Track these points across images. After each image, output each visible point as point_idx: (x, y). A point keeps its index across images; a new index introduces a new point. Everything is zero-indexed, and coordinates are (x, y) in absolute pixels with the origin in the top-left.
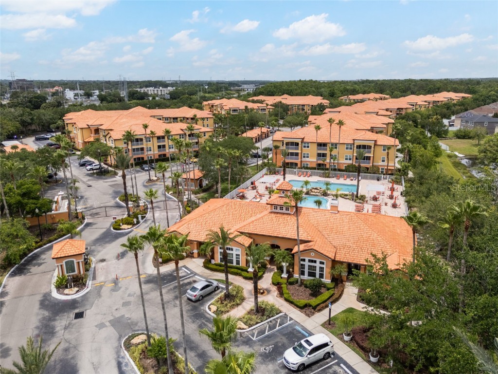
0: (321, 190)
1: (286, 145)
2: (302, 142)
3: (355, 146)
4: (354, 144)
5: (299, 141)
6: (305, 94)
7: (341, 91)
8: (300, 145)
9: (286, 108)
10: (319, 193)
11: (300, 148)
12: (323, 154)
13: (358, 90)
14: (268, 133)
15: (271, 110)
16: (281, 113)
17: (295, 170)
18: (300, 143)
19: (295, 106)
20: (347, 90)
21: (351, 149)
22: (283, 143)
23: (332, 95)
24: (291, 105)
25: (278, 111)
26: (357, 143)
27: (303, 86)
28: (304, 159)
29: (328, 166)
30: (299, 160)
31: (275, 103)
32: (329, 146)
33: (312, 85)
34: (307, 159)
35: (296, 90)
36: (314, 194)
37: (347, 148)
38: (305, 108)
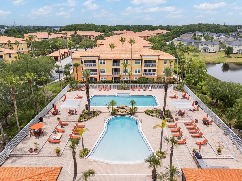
0: (127, 108)
1: (85, 63)
2: (99, 60)
3: (143, 61)
4: (142, 60)
5: (96, 59)
6: (90, 30)
7: (109, 29)
8: (97, 63)
9: (80, 38)
10: (125, 112)
11: (97, 65)
12: (117, 69)
13: (117, 29)
14: (69, 53)
15: (70, 38)
16: (77, 40)
17: (96, 85)
18: (97, 61)
19: (85, 37)
20: (112, 29)
21: (139, 63)
22: (82, 61)
23: (104, 31)
24: (83, 36)
25: (75, 39)
26: (144, 59)
27: (88, 27)
28: (101, 74)
29: (122, 79)
30: (98, 75)
31: (73, 35)
32: (122, 62)
33: (93, 26)
34: (104, 74)
35: (84, 28)
36: (121, 113)
37: (136, 63)
38: (91, 37)
